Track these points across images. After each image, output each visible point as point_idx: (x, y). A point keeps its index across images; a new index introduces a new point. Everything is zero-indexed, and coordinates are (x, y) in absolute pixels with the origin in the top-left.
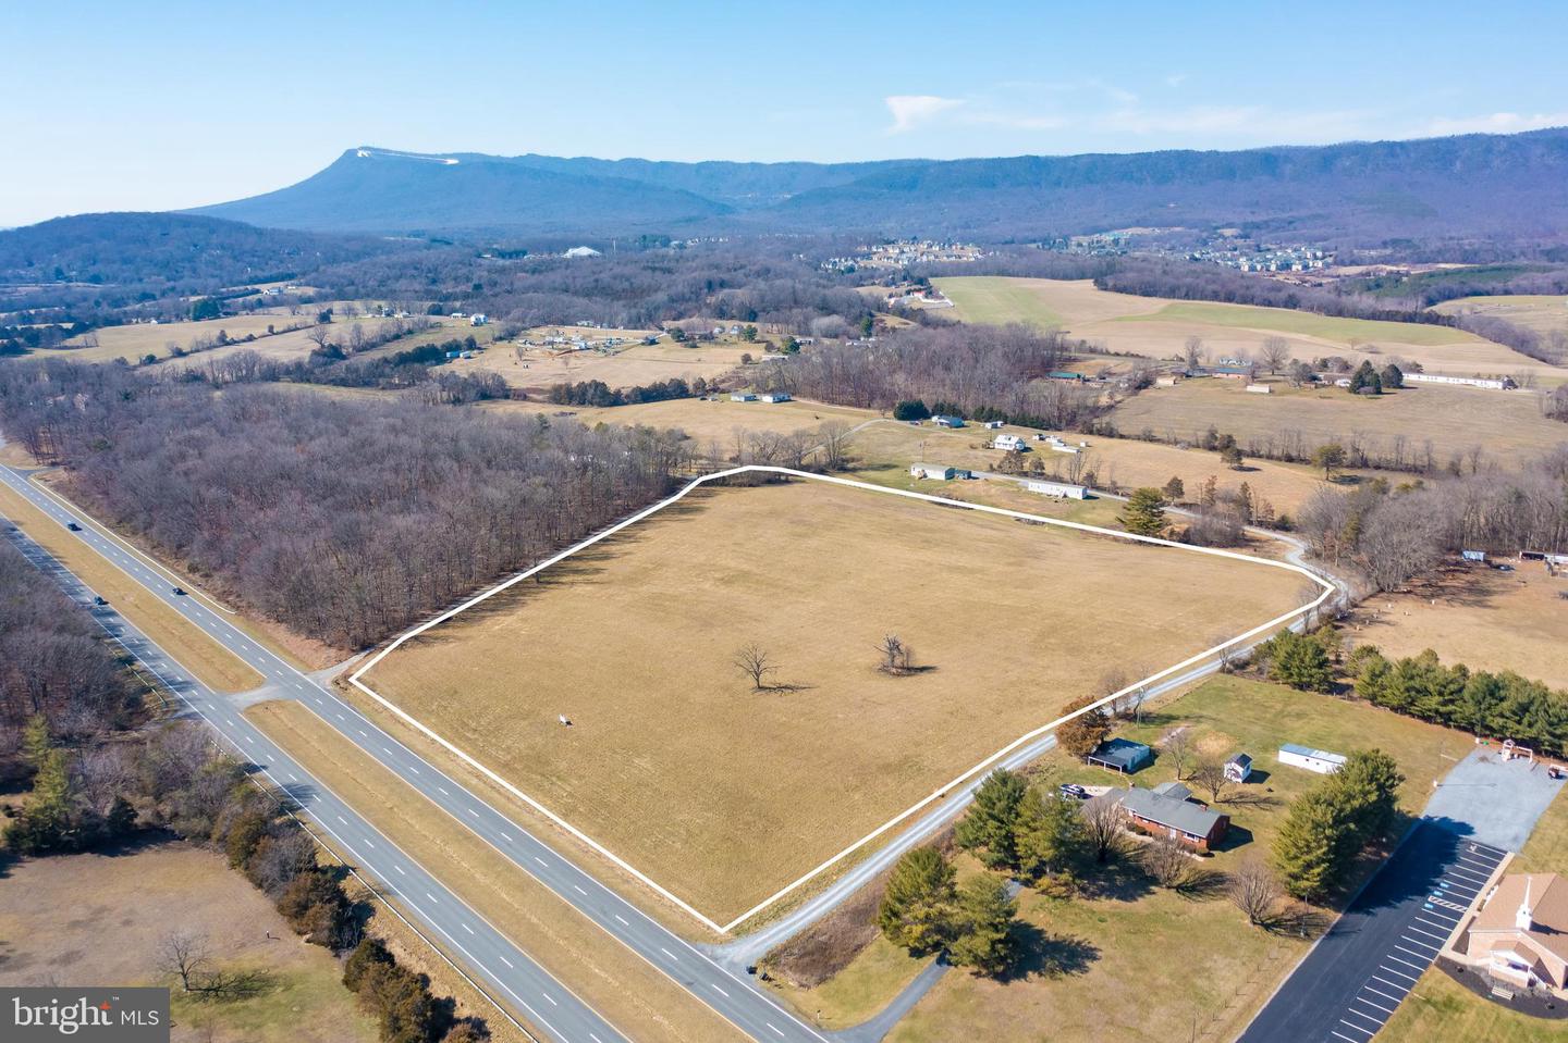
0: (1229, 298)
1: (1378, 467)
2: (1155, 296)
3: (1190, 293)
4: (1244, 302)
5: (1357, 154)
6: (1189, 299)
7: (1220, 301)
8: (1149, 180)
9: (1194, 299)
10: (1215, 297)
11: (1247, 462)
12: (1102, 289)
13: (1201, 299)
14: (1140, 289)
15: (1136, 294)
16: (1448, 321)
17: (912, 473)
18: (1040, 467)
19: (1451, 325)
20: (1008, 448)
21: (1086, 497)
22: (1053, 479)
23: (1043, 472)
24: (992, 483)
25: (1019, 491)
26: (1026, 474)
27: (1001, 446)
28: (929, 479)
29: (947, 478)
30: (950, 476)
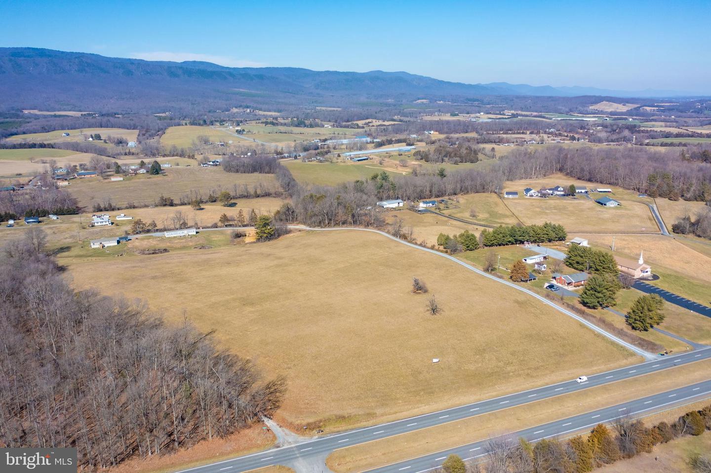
11: (202, 206)
16: (51, 146)
17: (93, 247)
18: (155, 226)
19: (53, 148)
20: (104, 223)
21: (197, 233)
22: (165, 230)
23: (157, 228)
24: (142, 239)
25: (163, 239)
26: (148, 231)
27: (100, 224)
28: (108, 247)
29: (118, 244)
30: (118, 242)
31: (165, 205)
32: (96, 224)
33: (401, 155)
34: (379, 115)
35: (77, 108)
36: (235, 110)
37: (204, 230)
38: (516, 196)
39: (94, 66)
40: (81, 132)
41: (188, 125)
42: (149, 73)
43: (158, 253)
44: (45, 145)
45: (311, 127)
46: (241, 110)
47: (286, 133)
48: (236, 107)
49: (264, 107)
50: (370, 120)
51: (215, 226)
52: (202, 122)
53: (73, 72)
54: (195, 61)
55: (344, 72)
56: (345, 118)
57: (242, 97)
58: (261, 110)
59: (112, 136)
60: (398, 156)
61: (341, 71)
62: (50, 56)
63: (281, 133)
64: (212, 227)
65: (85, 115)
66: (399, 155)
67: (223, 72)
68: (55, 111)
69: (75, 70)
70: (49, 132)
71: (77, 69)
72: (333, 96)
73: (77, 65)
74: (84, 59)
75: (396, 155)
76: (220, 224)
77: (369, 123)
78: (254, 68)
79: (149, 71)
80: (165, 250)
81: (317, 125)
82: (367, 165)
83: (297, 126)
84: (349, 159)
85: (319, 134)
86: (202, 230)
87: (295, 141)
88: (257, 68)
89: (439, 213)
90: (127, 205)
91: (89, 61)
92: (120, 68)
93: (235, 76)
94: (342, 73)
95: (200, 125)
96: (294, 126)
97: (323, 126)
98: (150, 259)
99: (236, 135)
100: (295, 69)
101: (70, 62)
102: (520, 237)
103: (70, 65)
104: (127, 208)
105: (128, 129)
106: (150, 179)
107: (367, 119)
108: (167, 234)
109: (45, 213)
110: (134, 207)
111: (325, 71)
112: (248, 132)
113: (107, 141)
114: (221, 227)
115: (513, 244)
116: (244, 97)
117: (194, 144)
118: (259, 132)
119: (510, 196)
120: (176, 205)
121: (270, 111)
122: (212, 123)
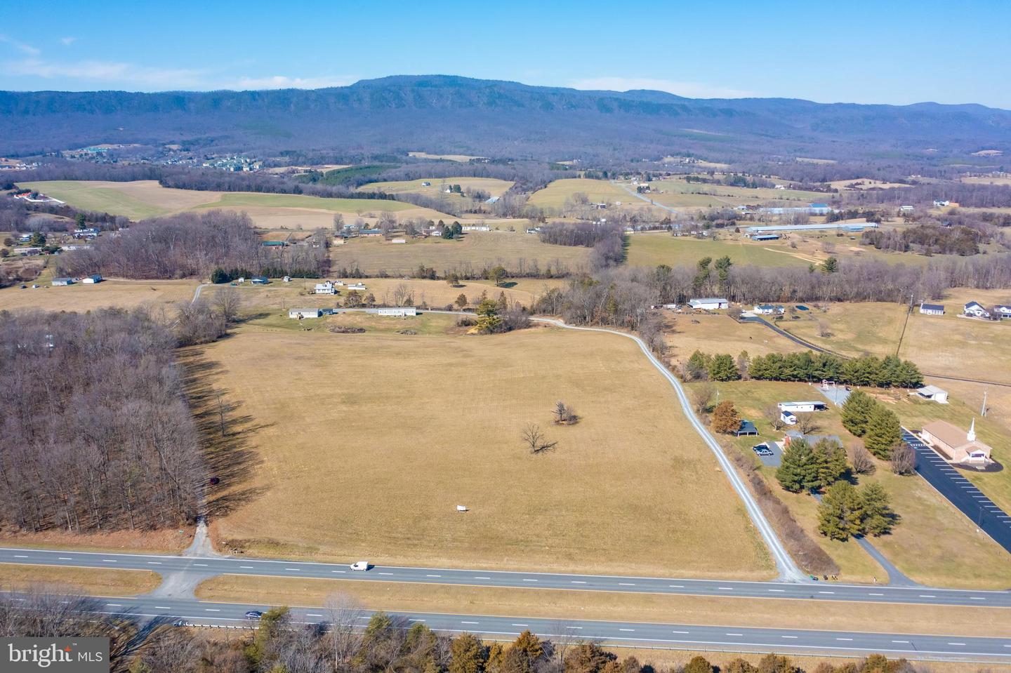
0: (259, 189)
1: (513, 277)
2: (207, 190)
3: (231, 188)
4: (268, 191)
5: (234, 97)
6: (231, 191)
7: (253, 191)
8: (97, 110)
9: (234, 191)
10: (249, 189)
11: (461, 283)
12: (166, 187)
13: (239, 191)
14: (196, 186)
15: (192, 189)
16: (392, 197)
17: (291, 316)
18: (374, 300)
19: (394, 199)
20: (326, 292)
21: (417, 314)
22: (384, 306)
23: (375, 303)
24: (350, 315)
25: (373, 316)
26: (364, 306)
27: (321, 292)
28: (307, 319)
29: (319, 316)
30: (320, 314)
31: (424, 278)
32: (317, 292)
33: (842, 235)
34: (882, 173)
35: (470, 152)
36: (668, 159)
37: (432, 311)
38: (940, 313)
39: (507, 97)
40: (444, 182)
41: (582, 177)
42: (574, 107)
43: (349, 332)
44: (386, 195)
45: (753, 187)
46: (678, 159)
47: (706, 194)
48: (672, 156)
49: (713, 155)
50: (859, 181)
51: (450, 308)
52: (601, 174)
53: (480, 106)
54: (643, 90)
55: (868, 105)
56: (821, 176)
57: (691, 141)
58: (705, 159)
59: (472, 188)
60: (836, 237)
61: (862, 103)
62: (461, 85)
63: (699, 193)
64: (445, 310)
65: (474, 160)
66: (838, 235)
67: (675, 105)
68: (443, 154)
69: (484, 103)
70: (412, 180)
71: (486, 102)
72: (834, 142)
73: (487, 96)
74: (496, 89)
75: (833, 235)
76: (456, 306)
77: (857, 184)
78: (726, 100)
79: (574, 104)
80: (361, 330)
81: (763, 185)
82: (768, 247)
83: (732, 185)
84: (749, 236)
85: (757, 197)
86: (430, 311)
87: (710, 206)
88: (730, 100)
89: (773, 324)
90: (379, 274)
91: (502, 91)
92: (538, 100)
93: (690, 111)
94: (864, 106)
95: (598, 178)
96: (728, 185)
97: (773, 186)
98: (336, 337)
99: (635, 194)
100: (789, 100)
101: (480, 92)
102: (817, 372)
103: (479, 97)
104: (377, 277)
105: (505, 180)
106: (439, 244)
107: (858, 178)
108: (383, 312)
109: (282, 274)
110: (387, 276)
111: (836, 104)
112: (654, 190)
113: (465, 195)
114: (456, 310)
115: (800, 380)
116: (695, 141)
117: (567, 203)
118: (666, 192)
119: (930, 312)
120: (439, 278)
121: (719, 162)
122: (614, 176)
